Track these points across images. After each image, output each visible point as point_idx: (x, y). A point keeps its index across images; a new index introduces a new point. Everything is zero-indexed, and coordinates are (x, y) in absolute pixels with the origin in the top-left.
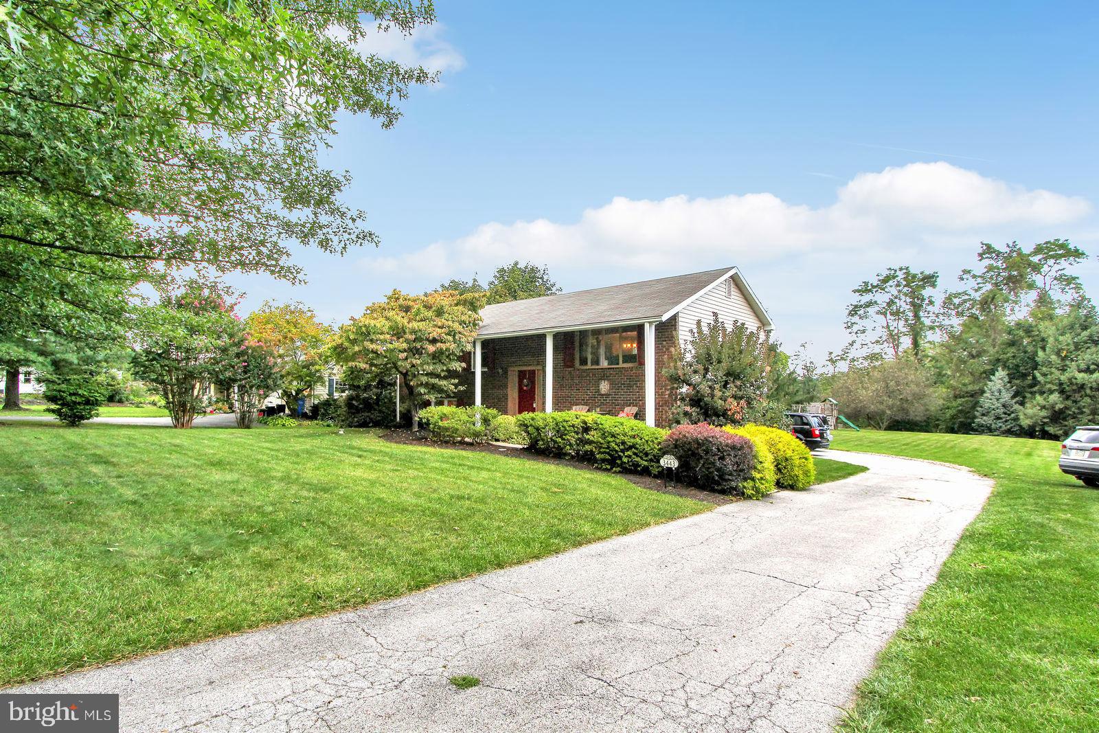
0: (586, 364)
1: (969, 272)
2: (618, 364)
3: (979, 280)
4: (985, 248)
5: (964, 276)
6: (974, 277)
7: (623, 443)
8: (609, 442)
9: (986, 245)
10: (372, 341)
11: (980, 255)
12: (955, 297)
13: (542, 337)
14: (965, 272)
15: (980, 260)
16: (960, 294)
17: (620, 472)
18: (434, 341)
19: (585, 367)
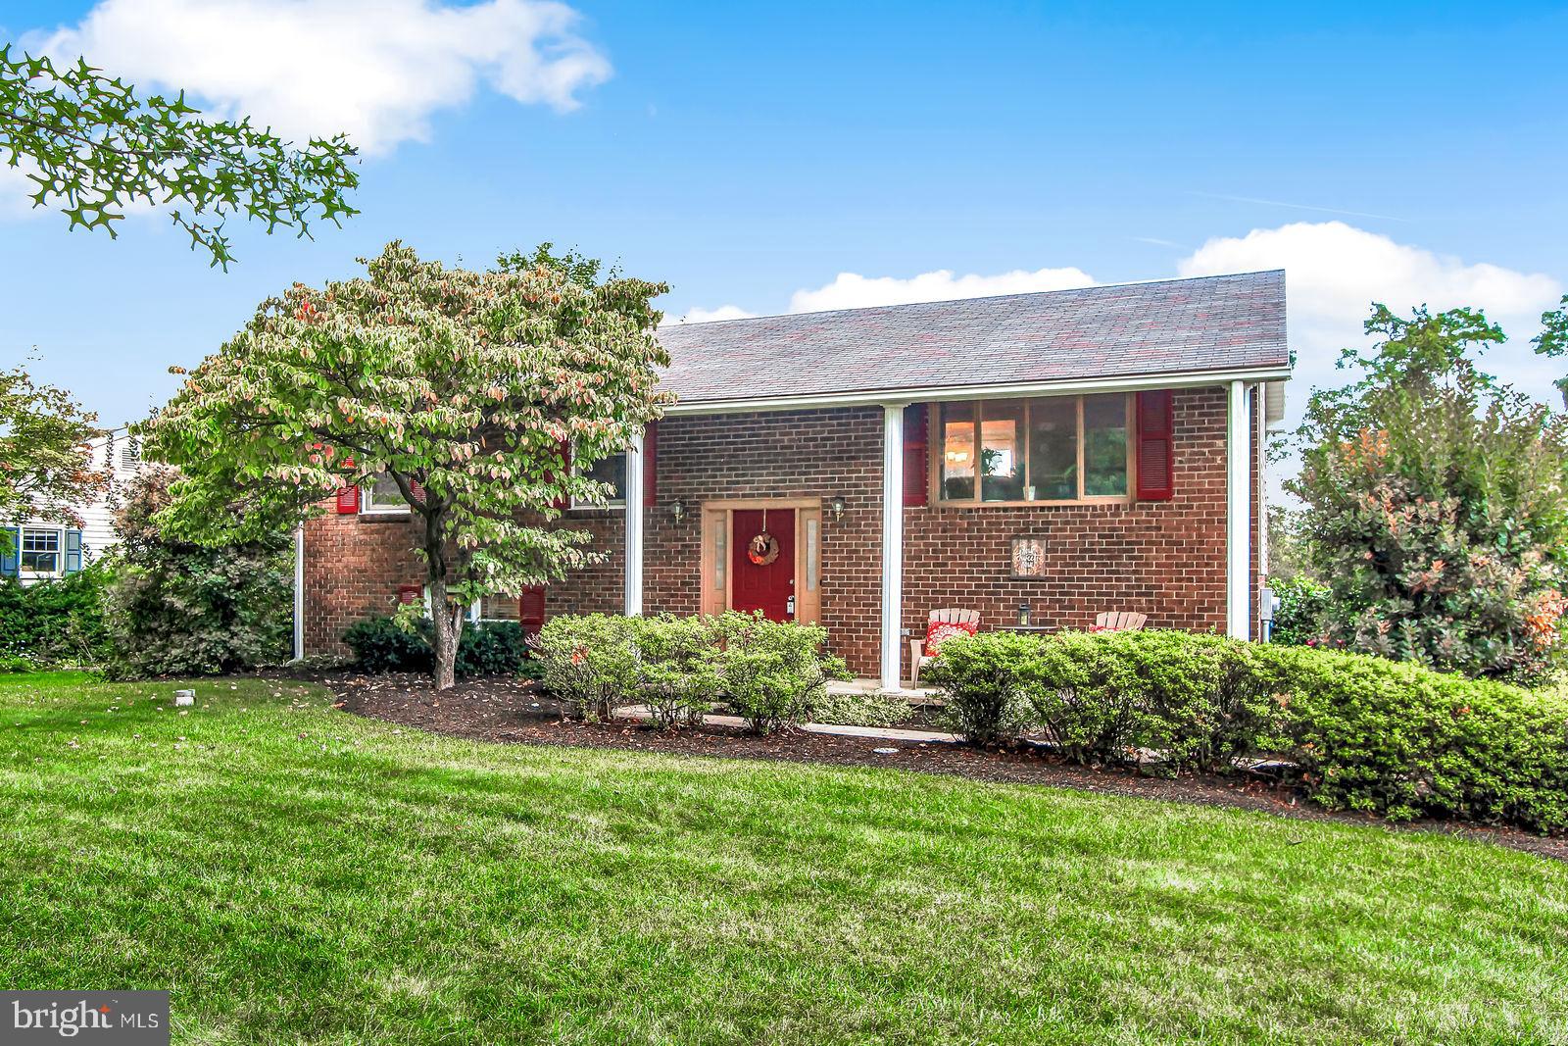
0: (971, 495)
1: (1354, 353)
2: (1076, 498)
3: (1371, 370)
4: (1375, 311)
5: (1346, 361)
6: (1363, 363)
7: (1430, 729)
8: (1367, 728)
9: (1378, 306)
10: (366, 395)
11: (1368, 324)
12: (1325, 399)
13: (874, 413)
14: (1346, 354)
15: (1367, 334)
16: (1335, 393)
17: (1416, 820)
18: (559, 410)
19: (963, 504)
